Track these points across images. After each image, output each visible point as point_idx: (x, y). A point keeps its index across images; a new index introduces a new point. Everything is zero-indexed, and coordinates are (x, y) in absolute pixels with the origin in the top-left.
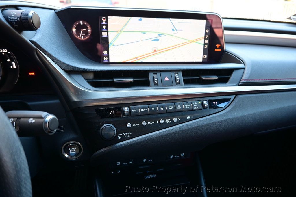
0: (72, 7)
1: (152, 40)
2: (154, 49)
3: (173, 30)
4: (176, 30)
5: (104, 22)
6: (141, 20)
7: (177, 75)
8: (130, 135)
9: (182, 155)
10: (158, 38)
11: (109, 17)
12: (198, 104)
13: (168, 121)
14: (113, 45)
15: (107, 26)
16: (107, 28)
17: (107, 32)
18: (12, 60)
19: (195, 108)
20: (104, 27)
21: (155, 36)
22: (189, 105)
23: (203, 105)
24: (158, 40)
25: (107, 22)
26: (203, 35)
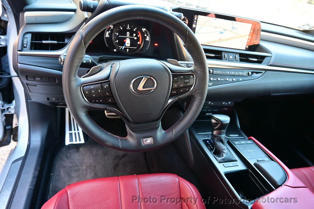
0: (181, 8)
1: (220, 33)
2: (219, 39)
3: (232, 28)
4: (234, 28)
5: (196, 19)
6: (216, 19)
7: (236, 56)
8: (212, 84)
9: (229, 103)
10: (223, 32)
11: (199, 16)
12: (246, 73)
13: (231, 80)
14: (198, 33)
15: (197, 21)
16: (196, 22)
17: (196, 24)
18: (147, 36)
19: (245, 75)
20: (195, 21)
21: (222, 30)
22: (242, 73)
23: (248, 74)
24: (222, 33)
25: (197, 18)
26: (248, 34)
